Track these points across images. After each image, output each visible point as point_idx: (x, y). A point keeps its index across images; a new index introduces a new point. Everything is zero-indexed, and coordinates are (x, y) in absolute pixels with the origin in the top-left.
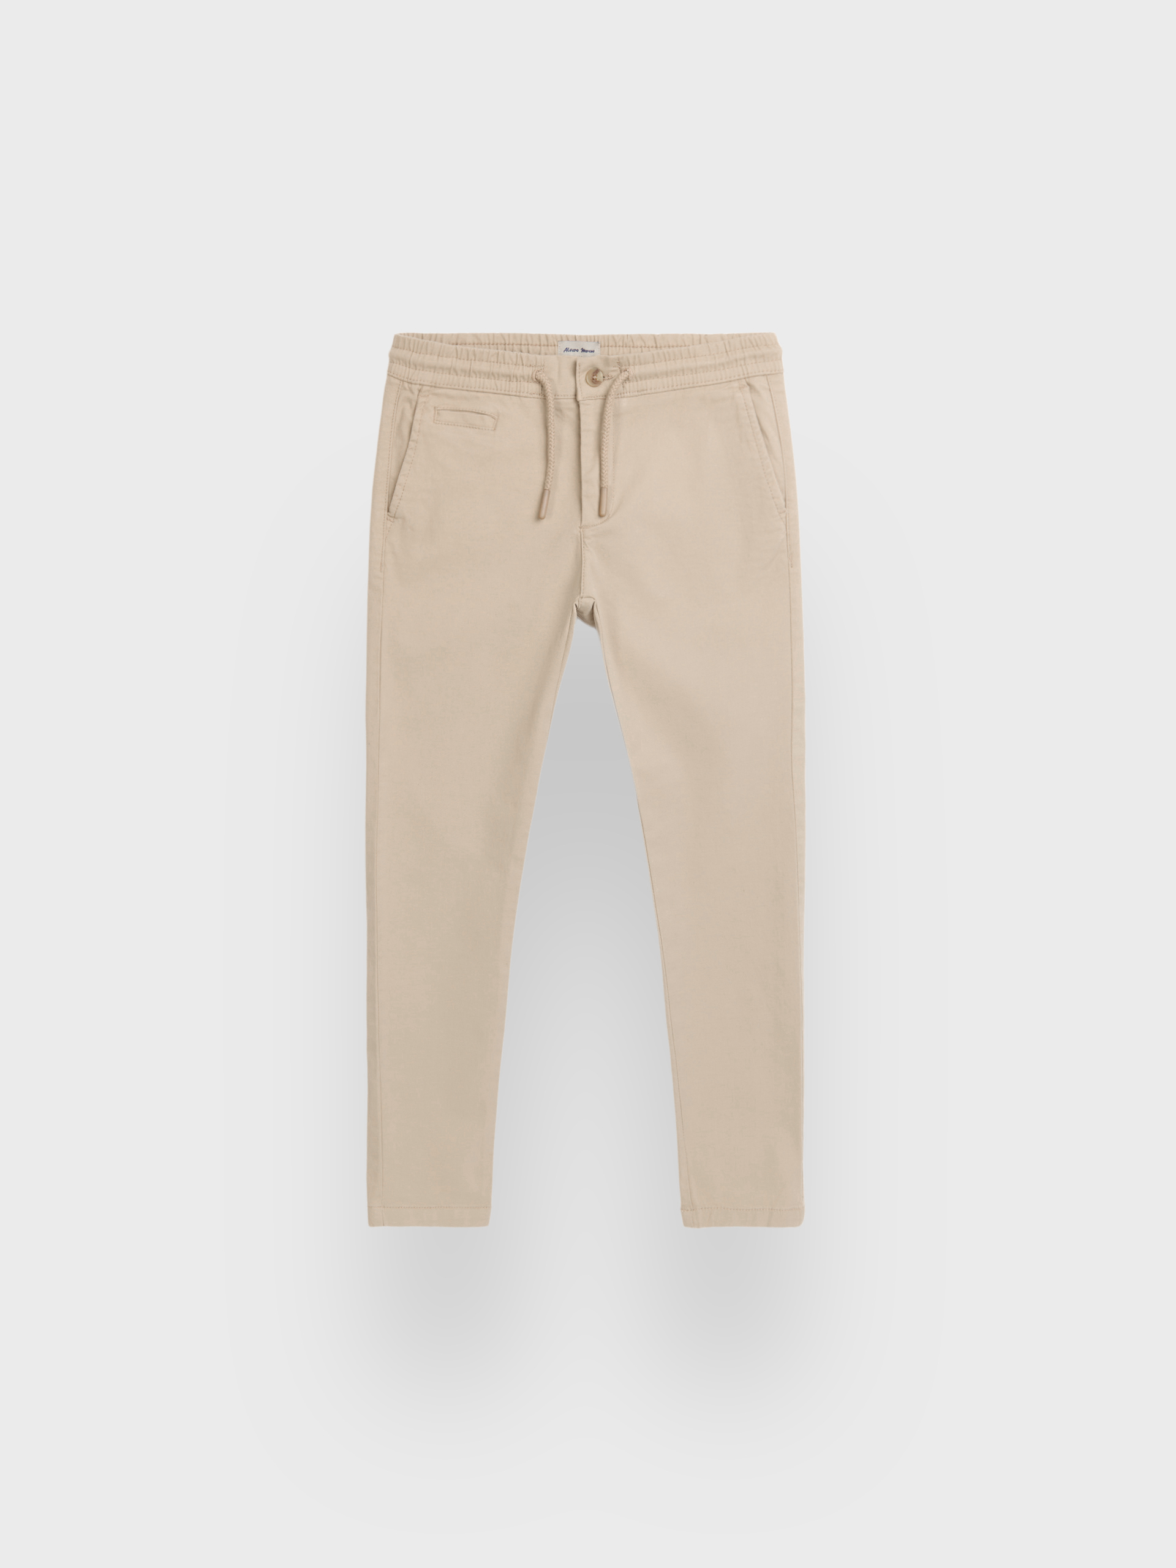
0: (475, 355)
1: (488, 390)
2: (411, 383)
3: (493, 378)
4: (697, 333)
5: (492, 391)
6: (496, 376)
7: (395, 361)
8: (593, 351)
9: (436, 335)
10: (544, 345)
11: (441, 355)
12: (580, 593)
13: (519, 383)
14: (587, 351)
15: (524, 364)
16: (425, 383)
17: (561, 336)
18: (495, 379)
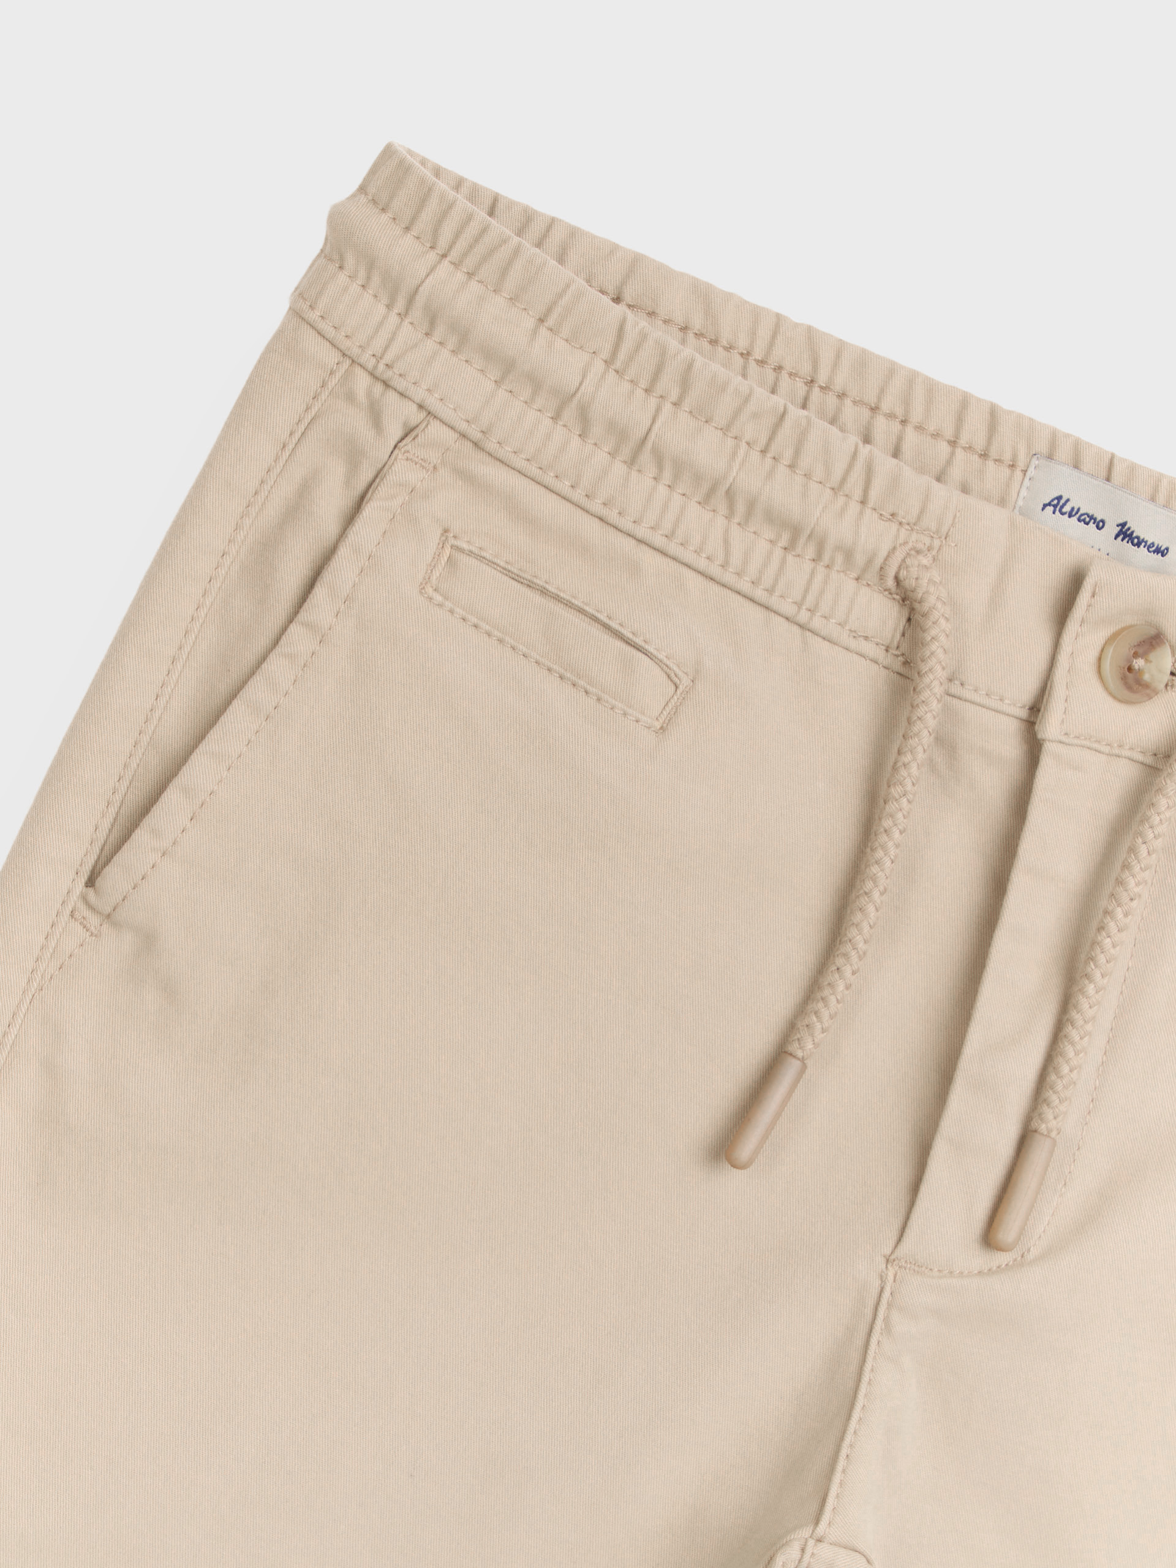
0: (685, 383)
1: (688, 556)
2: (386, 384)
3: (723, 509)
5: (702, 563)
6: (740, 508)
7: (350, 261)
8: (1161, 552)
9: (552, 222)
10: (969, 448)
11: (550, 322)
12: (817, 1522)
13: (821, 570)
14: (1138, 543)
15: (871, 503)
16: (445, 412)
17: (1054, 438)
18: (729, 517)
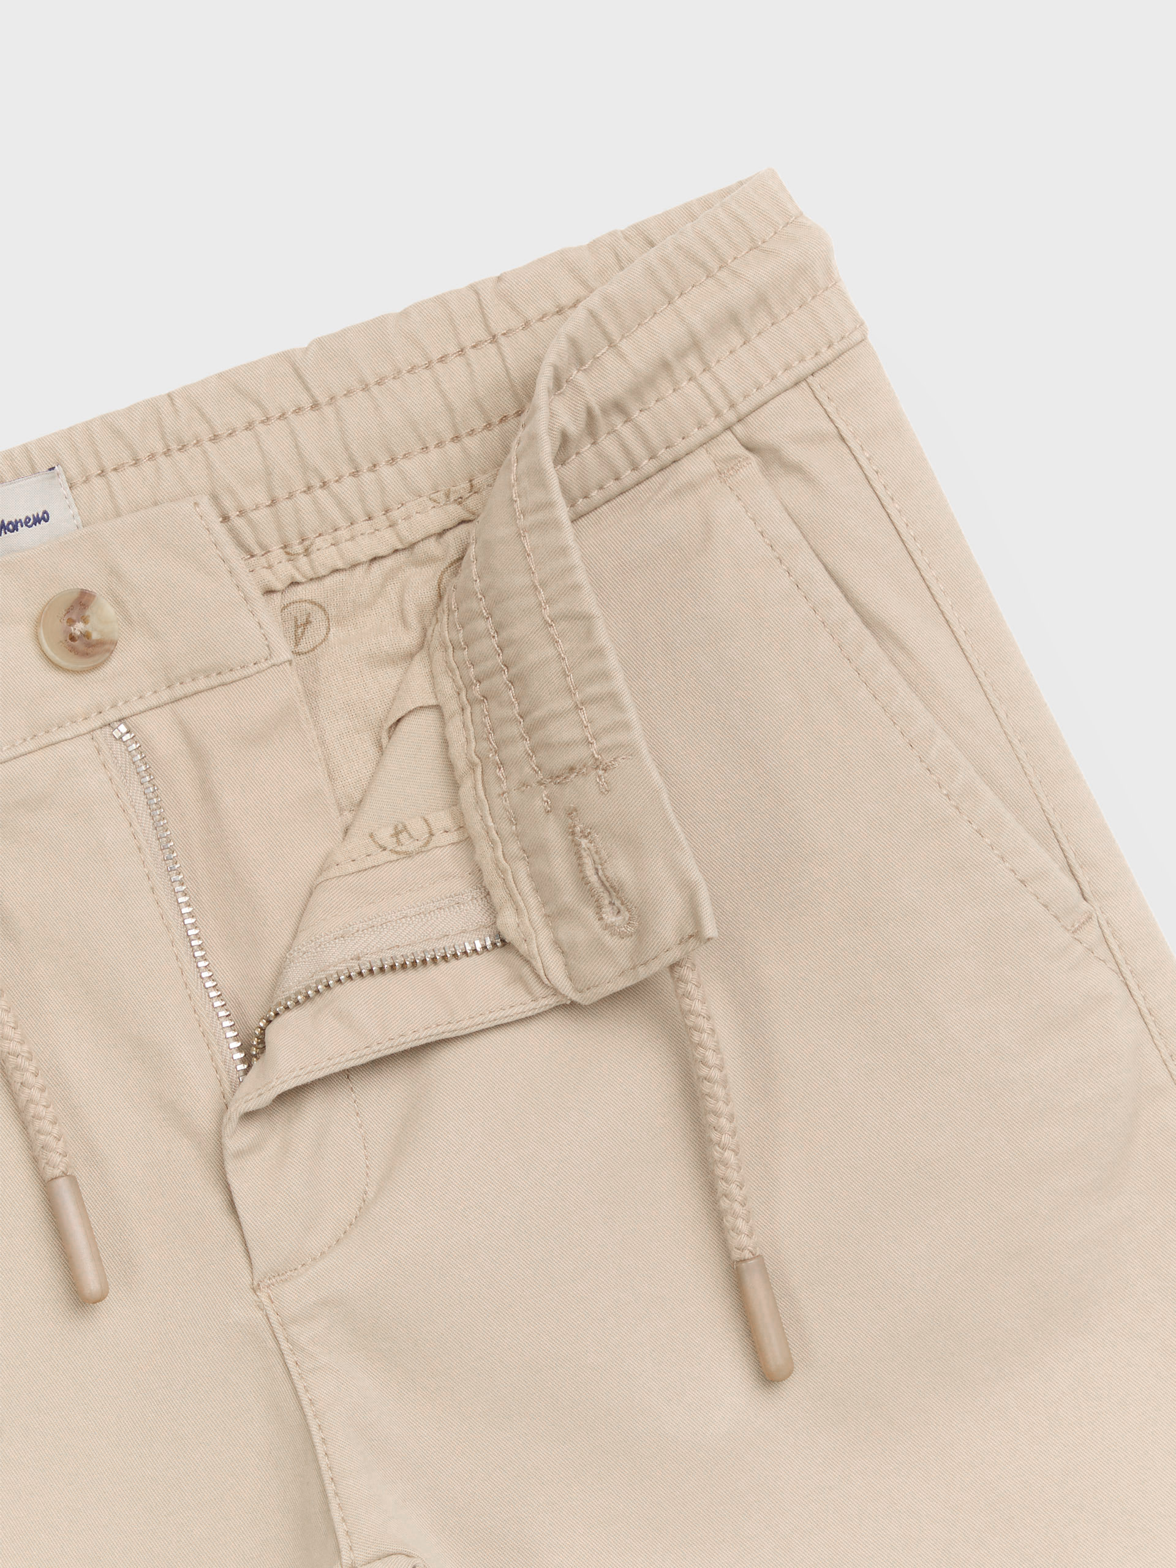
4: (461, 282)
